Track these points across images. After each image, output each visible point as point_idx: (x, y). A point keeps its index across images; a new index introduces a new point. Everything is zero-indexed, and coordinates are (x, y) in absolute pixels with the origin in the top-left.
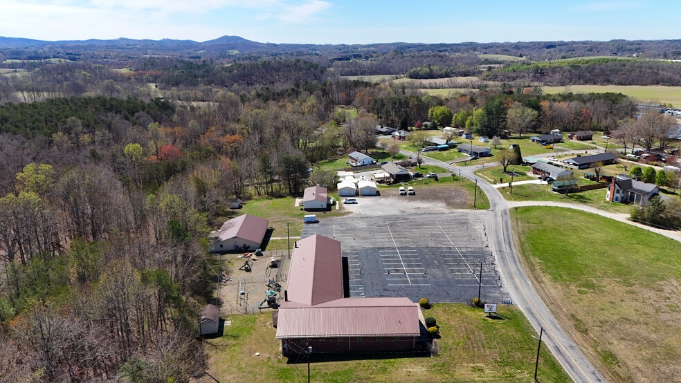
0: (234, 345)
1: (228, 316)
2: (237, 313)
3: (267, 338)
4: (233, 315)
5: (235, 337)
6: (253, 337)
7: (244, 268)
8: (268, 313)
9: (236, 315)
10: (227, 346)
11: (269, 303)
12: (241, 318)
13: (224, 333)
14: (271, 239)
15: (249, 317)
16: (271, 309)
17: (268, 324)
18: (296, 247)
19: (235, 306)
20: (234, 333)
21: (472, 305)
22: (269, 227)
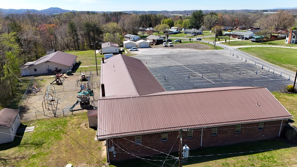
0: (34, 156)
1: (32, 121)
2: (44, 117)
3: (83, 142)
4: (39, 120)
5: (37, 145)
6: (63, 142)
7: (55, 82)
8: (83, 114)
9: (42, 120)
10: (23, 158)
11: (82, 104)
12: (48, 122)
13: (22, 141)
14: (80, 67)
15: (58, 120)
16: (85, 111)
17: (82, 125)
18: (103, 62)
19: (41, 109)
20: (37, 140)
21: (287, 92)
22: (77, 61)
